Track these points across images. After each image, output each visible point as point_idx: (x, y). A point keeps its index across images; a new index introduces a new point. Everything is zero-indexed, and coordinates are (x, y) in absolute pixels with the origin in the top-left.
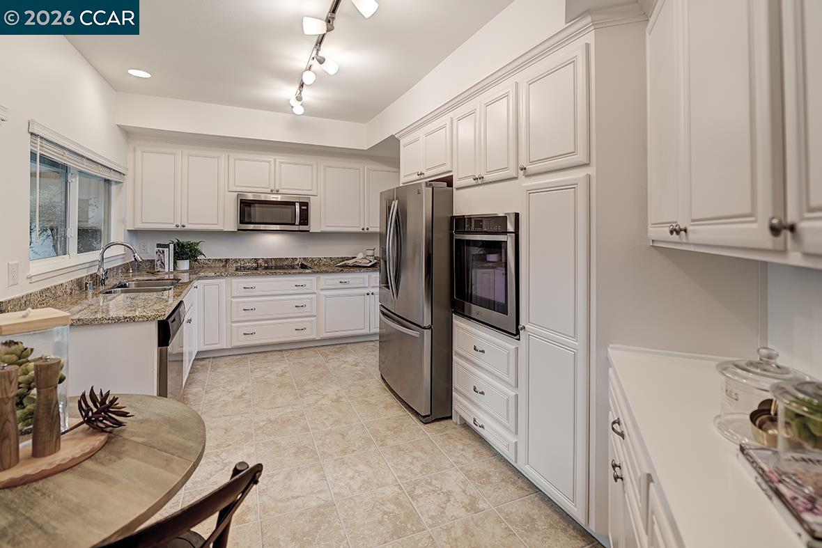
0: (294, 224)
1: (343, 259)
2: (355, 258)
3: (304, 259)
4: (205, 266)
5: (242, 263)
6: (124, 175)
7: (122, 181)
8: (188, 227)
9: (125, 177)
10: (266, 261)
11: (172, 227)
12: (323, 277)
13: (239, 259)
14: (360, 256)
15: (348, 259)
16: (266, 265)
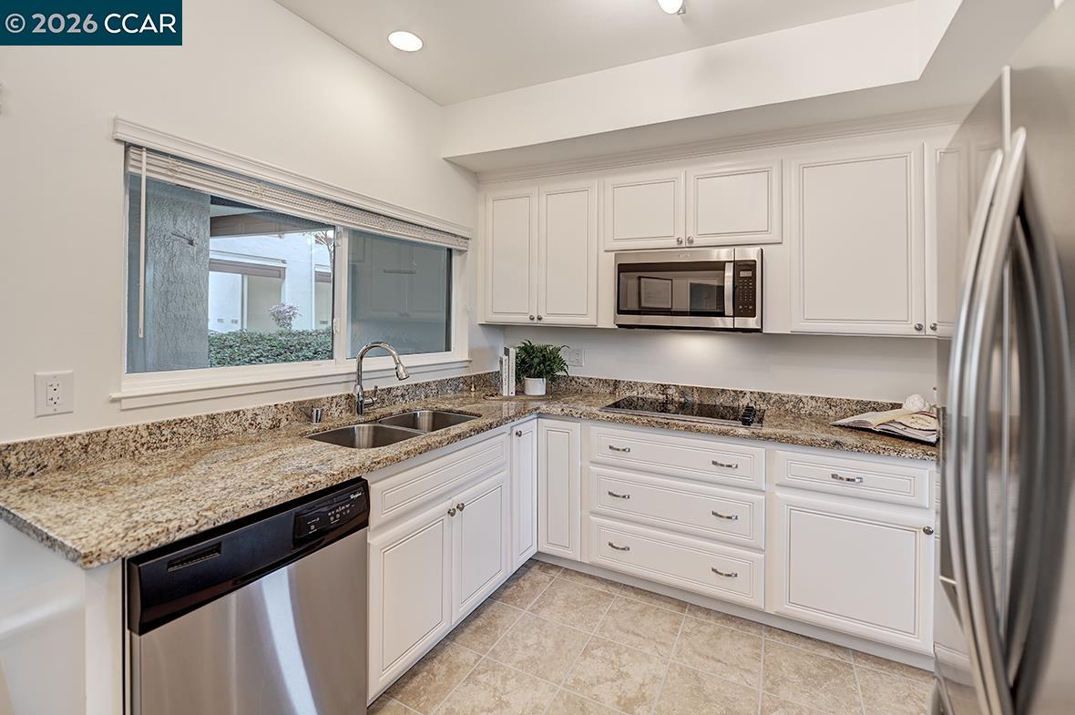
0: (722, 314)
1: (864, 407)
2: (900, 406)
3: (762, 395)
4: (585, 390)
5: (641, 390)
6: (468, 239)
7: (465, 249)
8: (548, 320)
9: (469, 242)
10: (683, 391)
11: (524, 320)
12: (784, 454)
13: (636, 383)
14: (914, 403)
15: (877, 407)
16: (682, 400)
